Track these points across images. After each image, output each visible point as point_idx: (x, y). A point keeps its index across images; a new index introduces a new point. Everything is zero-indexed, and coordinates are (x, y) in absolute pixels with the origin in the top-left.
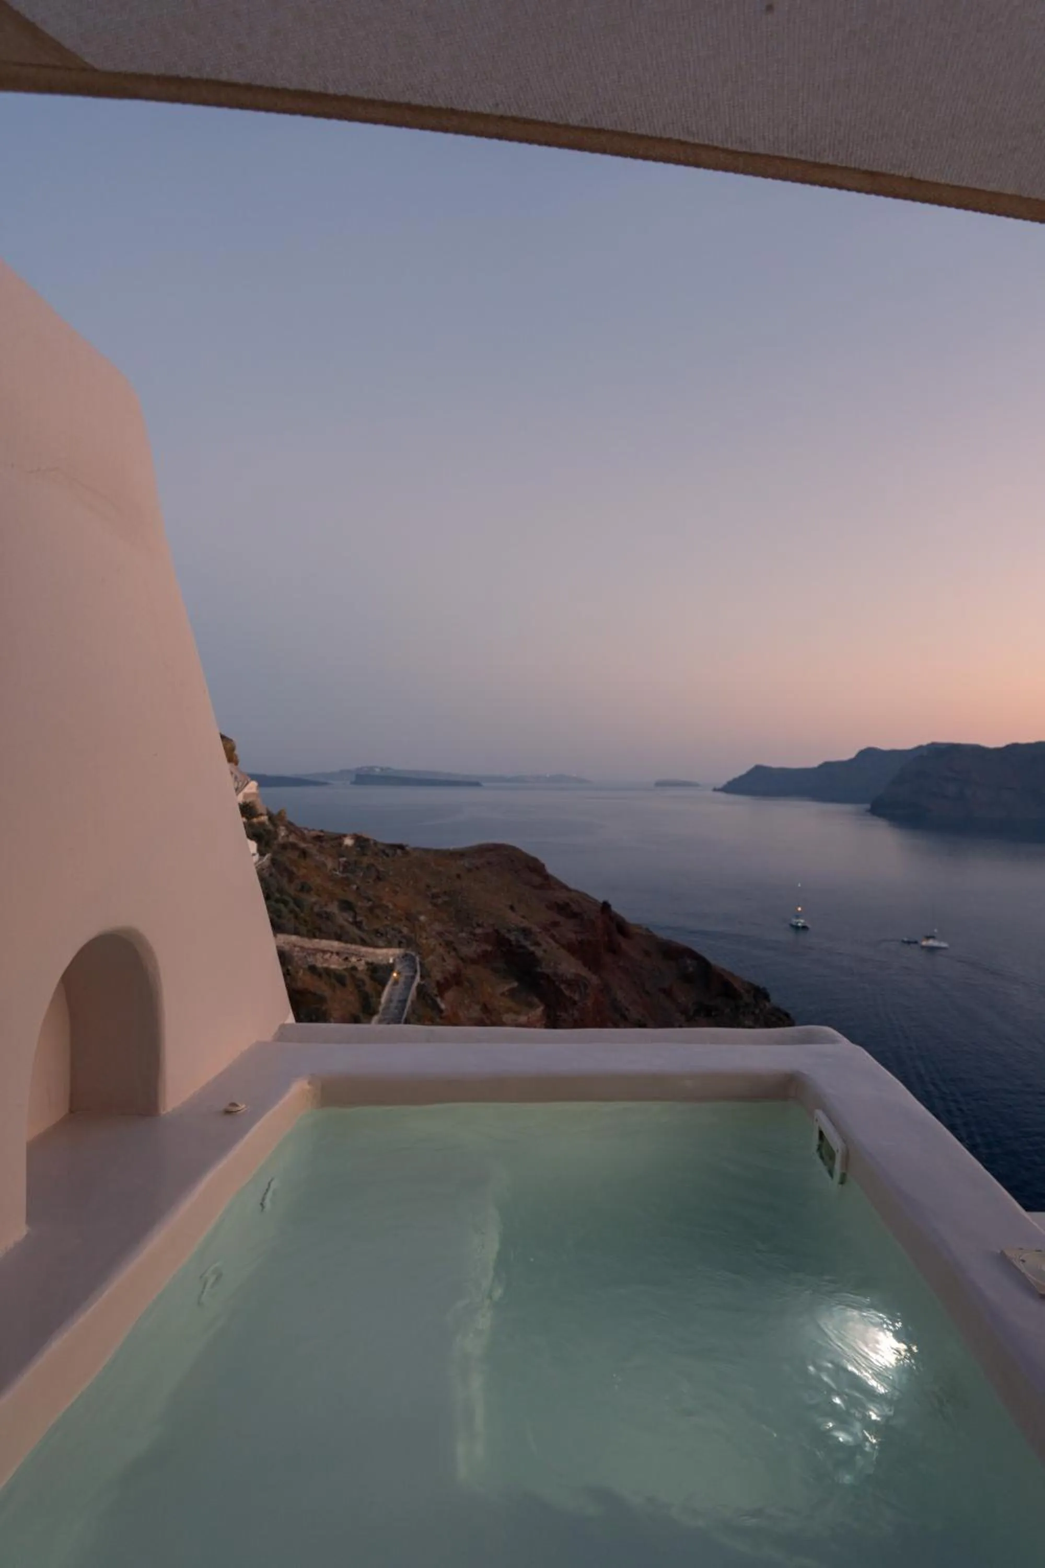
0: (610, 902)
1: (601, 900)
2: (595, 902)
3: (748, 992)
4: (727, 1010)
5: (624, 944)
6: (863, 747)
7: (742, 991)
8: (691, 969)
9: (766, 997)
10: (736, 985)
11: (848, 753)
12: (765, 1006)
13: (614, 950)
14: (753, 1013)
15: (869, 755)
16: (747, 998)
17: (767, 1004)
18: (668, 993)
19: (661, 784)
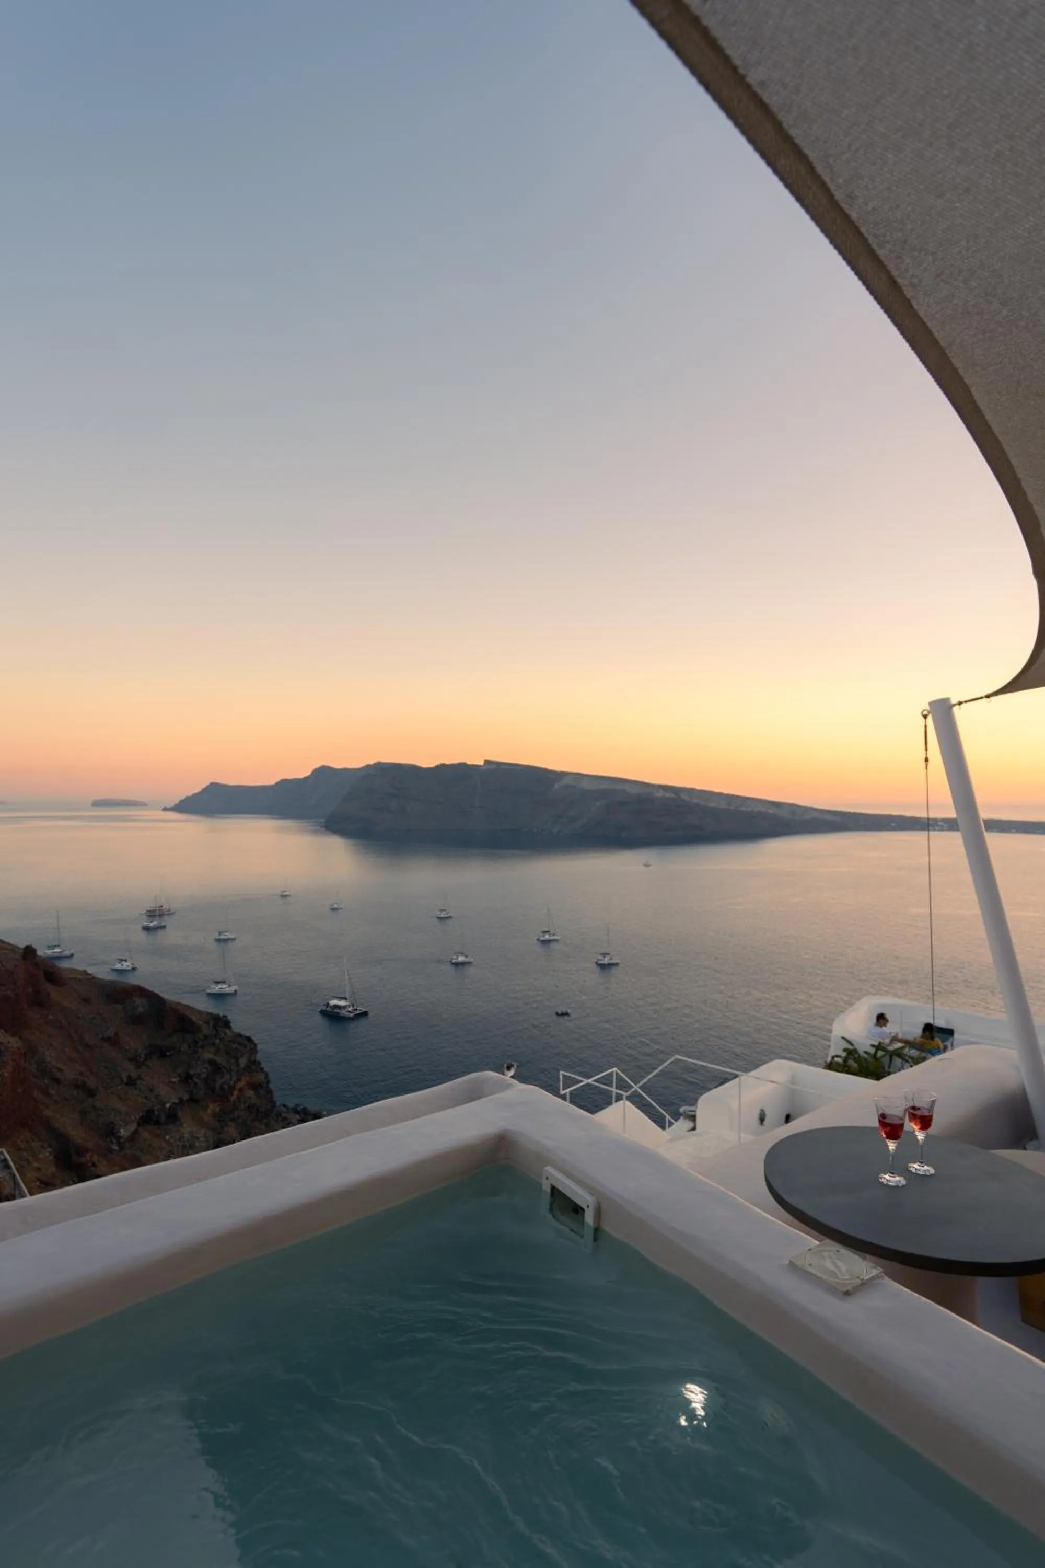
0: (34, 946)
1: (22, 945)
2: (13, 948)
3: (207, 1023)
4: (184, 1047)
5: (54, 993)
6: (318, 765)
7: (201, 1023)
8: (141, 1009)
9: (227, 1024)
10: (194, 1018)
11: (303, 772)
12: (226, 1034)
13: (40, 1001)
14: (213, 1044)
15: (323, 773)
16: (206, 1030)
17: (228, 1031)
18: (114, 1041)
19: (97, 804)
